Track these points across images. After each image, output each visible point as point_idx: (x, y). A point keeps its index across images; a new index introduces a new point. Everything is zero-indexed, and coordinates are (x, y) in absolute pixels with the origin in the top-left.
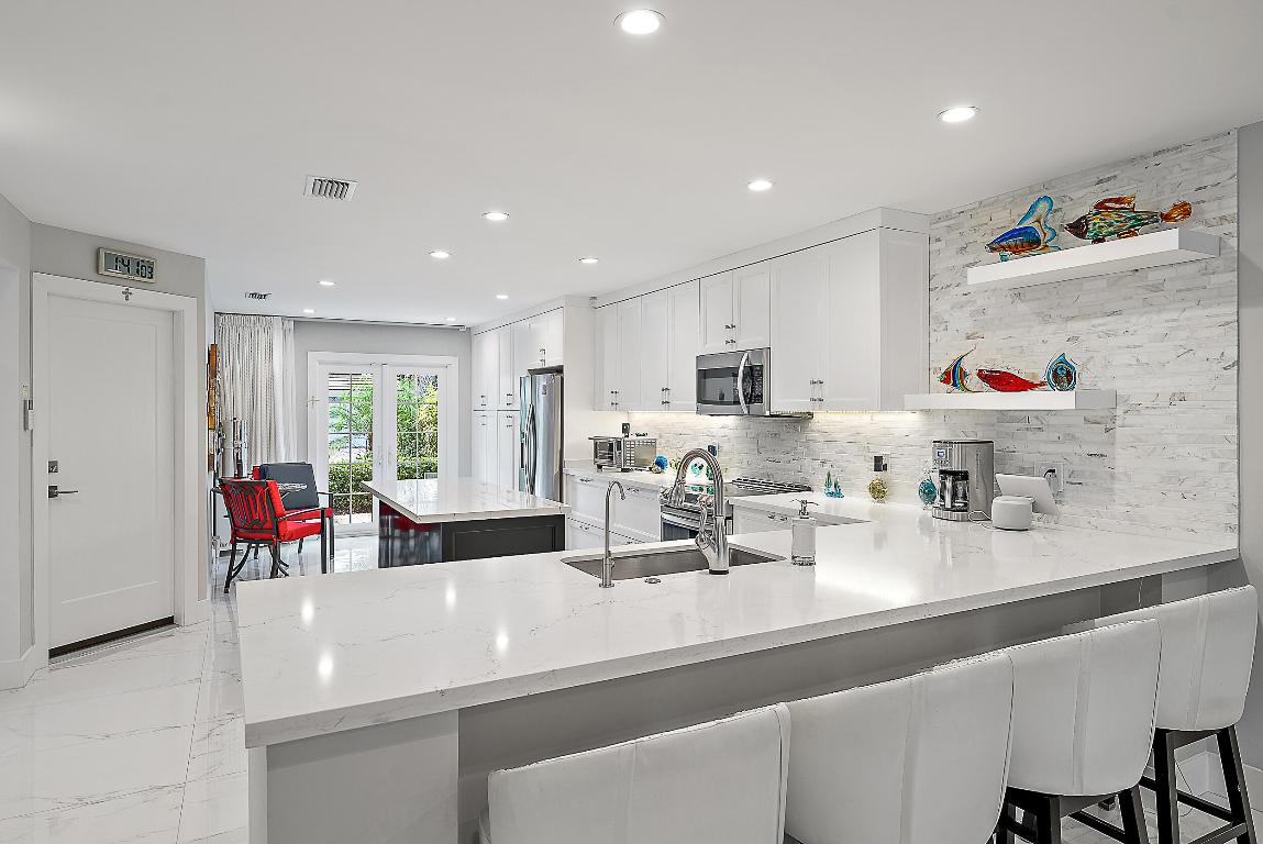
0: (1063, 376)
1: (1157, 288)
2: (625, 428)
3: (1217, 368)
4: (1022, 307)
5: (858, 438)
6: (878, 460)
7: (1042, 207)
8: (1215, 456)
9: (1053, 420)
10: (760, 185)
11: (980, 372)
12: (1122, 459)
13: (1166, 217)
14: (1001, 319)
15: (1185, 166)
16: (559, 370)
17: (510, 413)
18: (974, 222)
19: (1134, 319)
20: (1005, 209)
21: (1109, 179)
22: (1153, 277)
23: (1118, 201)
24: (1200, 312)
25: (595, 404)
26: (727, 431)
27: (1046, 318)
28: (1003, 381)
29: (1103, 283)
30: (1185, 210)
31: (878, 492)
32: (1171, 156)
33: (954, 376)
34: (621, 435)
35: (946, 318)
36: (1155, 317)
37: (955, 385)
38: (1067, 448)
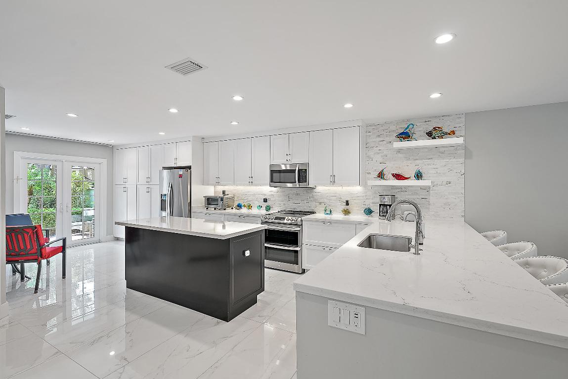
0: (419, 176)
1: (442, 153)
2: (224, 192)
3: (459, 175)
4: (400, 155)
5: (336, 195)
6: (347, 202)
7: (411, 126)
8: (458, 198)
9: (410, 188)
10: (348, 106)
11: (393, 175)
12: (432, 199)
13: (449, 134)
14: (393, 158)
15: (451, 121)
16: (190, 168)
17: (149, 186)
18: (382, 128)
19: (436, 161)
20: (394, 125)
21: (429, 121)
22: (442, 150)
23: (439, 128)
24: (454, 160)
25: (204, 182)
26: (272, 193)
27: (409, 159)
28: (398, 177)
29: (427, 150)
30: (453, 132)
31: (347, 212)
32: (447, 117)
33: (381, 175)
34: (222, 195)
35: (372, 156)
36: (442, 160)
37: (382, 178)
38: (415, 197)
